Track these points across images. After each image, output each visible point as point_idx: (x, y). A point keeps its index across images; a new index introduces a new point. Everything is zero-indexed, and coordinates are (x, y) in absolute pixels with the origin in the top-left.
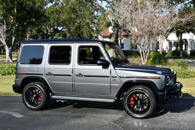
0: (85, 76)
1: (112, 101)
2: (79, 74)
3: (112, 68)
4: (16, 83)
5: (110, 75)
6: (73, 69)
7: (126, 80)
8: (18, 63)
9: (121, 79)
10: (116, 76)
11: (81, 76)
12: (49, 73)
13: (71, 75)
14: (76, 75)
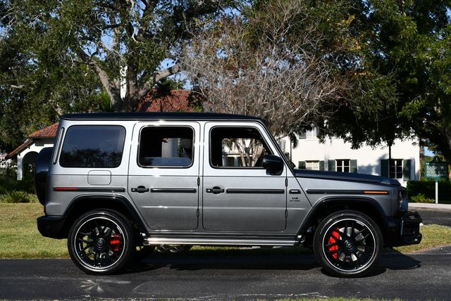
0: (228, 192)
1: (291, 243)
2: (214, 188)
3: (290, 174)
4: (50, 212)
5: (284, 188)
6: (201, 178)
7: (320, 198)
8: (55, 164)
9: (310, 196)
10: (299, 190)
11: (219, 193)
12: (139, 187)
13: (194, 191)
14: (207, 189)
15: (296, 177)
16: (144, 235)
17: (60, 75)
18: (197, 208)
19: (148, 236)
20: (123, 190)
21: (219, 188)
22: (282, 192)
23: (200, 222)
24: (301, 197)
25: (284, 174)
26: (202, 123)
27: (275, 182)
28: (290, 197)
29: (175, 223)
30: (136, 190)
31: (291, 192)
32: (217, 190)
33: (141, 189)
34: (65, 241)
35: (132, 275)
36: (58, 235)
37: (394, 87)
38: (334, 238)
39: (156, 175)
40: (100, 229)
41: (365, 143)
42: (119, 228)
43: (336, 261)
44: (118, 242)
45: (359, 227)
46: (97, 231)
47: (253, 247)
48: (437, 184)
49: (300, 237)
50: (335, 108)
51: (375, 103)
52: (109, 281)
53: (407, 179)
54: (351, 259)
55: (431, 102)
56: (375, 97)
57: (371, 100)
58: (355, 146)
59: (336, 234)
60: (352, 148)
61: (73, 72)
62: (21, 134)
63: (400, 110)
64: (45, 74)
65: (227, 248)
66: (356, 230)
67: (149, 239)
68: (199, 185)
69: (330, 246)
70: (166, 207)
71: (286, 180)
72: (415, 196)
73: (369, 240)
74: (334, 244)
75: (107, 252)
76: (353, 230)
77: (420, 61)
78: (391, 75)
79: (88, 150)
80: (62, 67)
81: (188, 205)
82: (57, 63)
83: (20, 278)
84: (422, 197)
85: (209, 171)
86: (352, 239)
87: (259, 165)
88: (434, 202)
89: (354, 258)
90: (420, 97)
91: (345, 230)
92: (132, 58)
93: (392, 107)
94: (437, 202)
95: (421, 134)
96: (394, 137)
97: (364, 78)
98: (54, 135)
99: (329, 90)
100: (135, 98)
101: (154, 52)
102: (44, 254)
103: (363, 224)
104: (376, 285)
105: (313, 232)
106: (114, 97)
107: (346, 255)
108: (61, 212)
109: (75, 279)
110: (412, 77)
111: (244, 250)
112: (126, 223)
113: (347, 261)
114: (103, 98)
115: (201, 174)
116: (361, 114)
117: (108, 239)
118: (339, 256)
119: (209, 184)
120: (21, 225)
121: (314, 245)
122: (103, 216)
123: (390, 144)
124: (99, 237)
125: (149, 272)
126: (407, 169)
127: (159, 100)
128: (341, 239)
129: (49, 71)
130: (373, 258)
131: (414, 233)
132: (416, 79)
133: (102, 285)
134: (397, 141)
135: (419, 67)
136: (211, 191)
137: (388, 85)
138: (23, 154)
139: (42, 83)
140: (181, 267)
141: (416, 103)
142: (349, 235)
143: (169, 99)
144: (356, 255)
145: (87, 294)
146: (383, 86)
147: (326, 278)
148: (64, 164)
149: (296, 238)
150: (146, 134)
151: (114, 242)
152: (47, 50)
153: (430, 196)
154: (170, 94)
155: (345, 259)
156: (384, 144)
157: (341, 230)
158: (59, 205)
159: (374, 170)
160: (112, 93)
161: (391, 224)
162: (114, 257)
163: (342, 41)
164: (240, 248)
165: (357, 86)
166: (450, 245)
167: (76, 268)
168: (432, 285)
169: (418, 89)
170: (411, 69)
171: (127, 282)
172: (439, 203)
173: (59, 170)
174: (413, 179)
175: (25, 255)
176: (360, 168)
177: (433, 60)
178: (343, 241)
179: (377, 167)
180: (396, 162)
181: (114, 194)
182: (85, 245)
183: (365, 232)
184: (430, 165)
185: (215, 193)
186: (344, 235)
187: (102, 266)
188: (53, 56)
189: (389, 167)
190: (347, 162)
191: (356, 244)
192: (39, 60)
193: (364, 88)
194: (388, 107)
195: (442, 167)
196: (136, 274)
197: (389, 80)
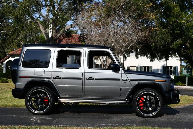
0: (96, 79)
1: (123, 102)
2: (90, 78)
3: (123, 72)
4: (17, 87)
5: (120, 78)
6: (84, 73)
7: (136, 83)
8: (20, 66)
9: (131, 82)
10: (127, 79)
11: (92, 80)
12: (57, 77)
13: (81, 79)
14: (86, 78)
15: (125, 73)
16: (58, 97)
17: (23, 27)
18: (82, 86)
19: (60, 98)
20: (50, 78)
21: (92, 78)
22: (119, 80)
23: (83, 93)
24: (128, 82)
25: (120, 72)
26: (85, 49)
27: (116, 76)
28: (123, 82)
29: (72, 92)
30: (55, 78)
31: (123, 80)
32: (91, 79)
33: (58, 78)
34: (24, 100)
35: (53, 115)
36: (21, 97)
37: (169, 35)
38: (142, 100)
39: (64, 72)
40: (39, 95)
41: (156, 59)
42: (47, 94)
43: (142, 111)
44: (47, 100)
45: (153, 96)
46: (38, 95)
47: (106, 104)
48: (187, 77)
49: (127, 99)
50: (143, 44)
51: (161, 42)
52: (43, 118)
53: (174, 75)
54: (149, 110)
55: (185, 42)
56: (161, 39)
57: (159, 40)
58: (152, 60)
59: (142, 99)
60: (150, 61)
61: (29, 26)
62: (5, 53)
63: (172, 45)
64: (17, 26)
65: (95, 104)
66: (151, 97)
67: (61, 100)
68: (83, 76)
69: (140, 104)
70: (68, 86)
71: (121, 75)
72: (178, 82)
73: (157, 101)
74: (142, 103)
75: (42, 105)
76: (150, 97)
77: (181, 23)
78: (168, 29)
79: (35, 60)
80: (24, 23)
81: (78, 85)
82: (22, 22)
83: (4, 116)
84: (180, 83)
85: (88, 70)
86: (149, 101)
87: (109, 68)
88: (186, 86)
89: (150, 109)
90: (180, 39)
91: (147, 97)
92: (55, 20)
93: (168, 43)
94: (187, 85)
95: (180, 55)
96: (169, 57)
97: (156, 30)
98: (20, 53)
99: (141, 35)
100: (56, 37)
101: (64, 17)
102: (15, 105)
103: (154, 94)
104: (160, 121)
105: (132, 97)
106: (46, 37)
107: (147, 108)
108: (23, 87)
109: (28, 116)
110: (177, 30)
111: (102, 105)
112: (51, 92)
113: (147, 110)
114: (41, 37)
115: (84, 72)
116: (155, 46)
117: (43, 99)
118: (143, 108)
119: (87, 76)
120: (5, 92)
121: (133, 103)
122: (40, 89)
123: (167, 59)
124: (39, 98)
125: (60, 114)
126: (174, 71)
127: (66, 39)
128: (145, 101)
129: (18, 25)
130: (159, 109)
131: (177, 99)
132: (179, 31)
133: (40, 119)
134: (170, 58)
135: (180, 26)
136: (88, 79)
137: (167, 34)
138: (6, 61)
139: (15, 30)
140: (75, 112)
141: (178, 42)
142: (148, 99)
143: (71, 38)
144: (151, 108)
145: (33, 123)
146: (164, 34)
147: (138, 118)
148: (24, 66)
149: (125, 100)
150: (60, 53)
151: (45, 101)
152: (17, 16)
153: (184, 83)
154: (71, 36)
155: (146, 110)
156: (164, 59)
157: (145, 97)
158: (21, 84)
159: (160, 71)
160: (46, 35)
161: (167, 95)
162: (45, 107)
163: (146, 14)
164: (101, 104)
165: (153, 34)
166: (192, 104)
167: (28, 112)
168: (184, 122)
169: (180, 36)
170: (177, 27)
171: (51, 118)
172: (188, 86)
173: (22, 68)
174: (177, 75)
175: (6, 106)
176: (153, 70)
177: (186, 23)
178: (146, 102)
179: (161, 69)
180: (169, 67)
181: (46, 79)
182: (32, 102)
183: (155, 98)
184: (184, 69)
185: (90, 80)
186: (146, 99)
187: (40, 111)
188: (20, 19)
189: (167, 70)
190: (148, 67)
191: (151, 103)
192: (14, 20)
193: (156, 35)
194: (167, 43)
195: (189, 70)
196: (55, 115)
197: (167, 31)
